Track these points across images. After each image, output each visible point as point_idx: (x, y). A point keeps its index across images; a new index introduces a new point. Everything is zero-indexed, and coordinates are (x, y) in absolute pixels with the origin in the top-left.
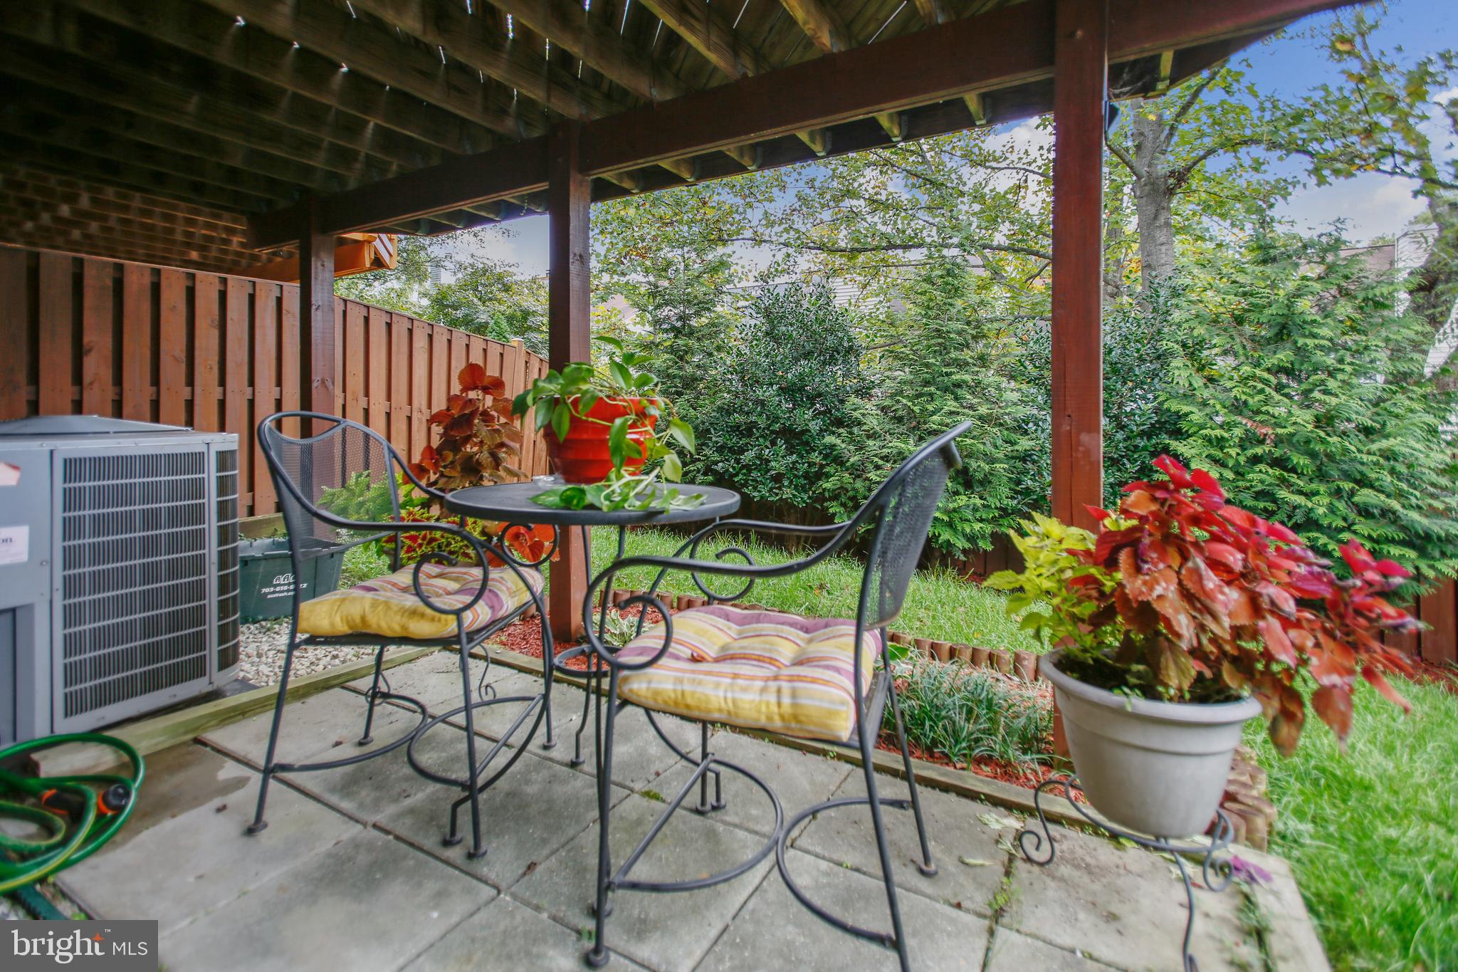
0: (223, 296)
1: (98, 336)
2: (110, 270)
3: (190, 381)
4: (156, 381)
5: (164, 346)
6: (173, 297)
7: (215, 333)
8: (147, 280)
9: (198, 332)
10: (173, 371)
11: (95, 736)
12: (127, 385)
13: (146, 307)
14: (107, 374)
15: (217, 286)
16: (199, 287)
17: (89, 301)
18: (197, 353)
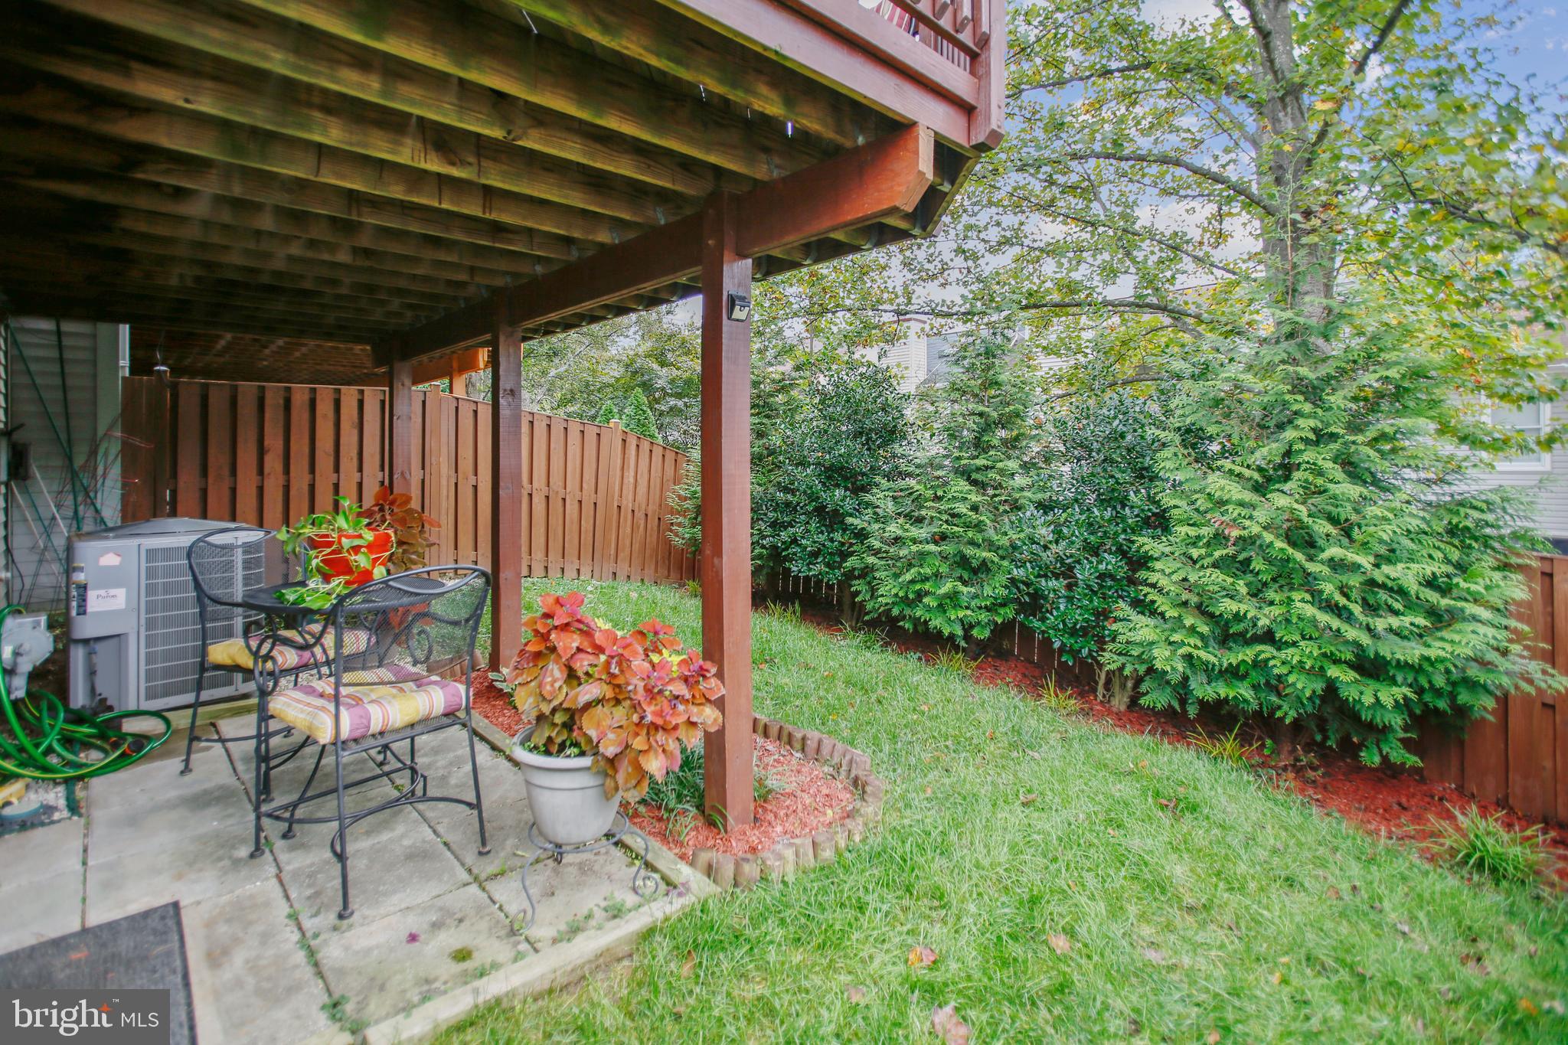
0: (361, 403)
1: (274, 441)
2: (282, 393)
3: (337, 470)
4: (312, 470)
5: (318, 444)
6: (324, 408)
7: (355, 432)
8: (307, 397)
9: (342, 432)
10: (324, 462)
11: (157, 714)
12: (292, 474)
13: (306, 416)
14: (279, 467)
15: (356, 396)
16: (343, 398)
17: (268, 415)
18: (341, 448)
